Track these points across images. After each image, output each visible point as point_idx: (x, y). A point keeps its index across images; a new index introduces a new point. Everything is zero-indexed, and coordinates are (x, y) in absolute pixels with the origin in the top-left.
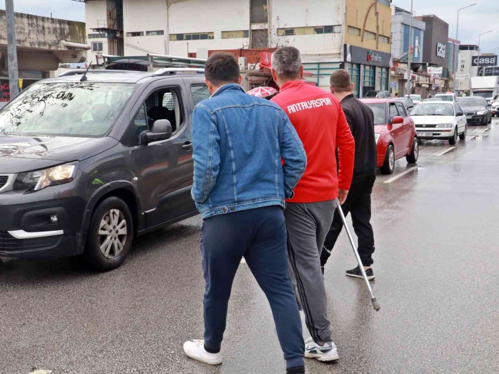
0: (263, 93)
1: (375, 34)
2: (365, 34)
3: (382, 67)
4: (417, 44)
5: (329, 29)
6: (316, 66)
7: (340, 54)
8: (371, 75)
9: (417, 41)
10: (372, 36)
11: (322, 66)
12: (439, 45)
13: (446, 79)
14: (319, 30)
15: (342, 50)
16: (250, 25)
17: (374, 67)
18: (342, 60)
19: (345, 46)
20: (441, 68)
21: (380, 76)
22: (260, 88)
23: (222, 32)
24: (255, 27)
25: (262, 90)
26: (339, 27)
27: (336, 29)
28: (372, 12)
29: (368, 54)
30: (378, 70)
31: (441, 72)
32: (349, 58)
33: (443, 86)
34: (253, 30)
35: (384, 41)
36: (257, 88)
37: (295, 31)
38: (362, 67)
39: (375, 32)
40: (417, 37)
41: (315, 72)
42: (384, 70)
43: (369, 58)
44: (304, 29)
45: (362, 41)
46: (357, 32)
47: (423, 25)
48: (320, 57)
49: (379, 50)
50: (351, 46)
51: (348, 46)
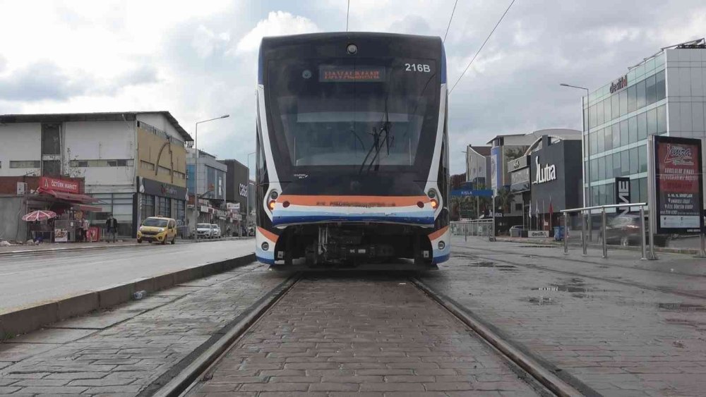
0: (41, 216)
1: (170, 170)
2: (159, 169)
3: (178, 200)
4: (220, 184)
5: (122, 163)
6: (110, 196)
7: (133, 185)
8: (167, 206)
9: (220, 181)
10: (167, 172)
11: (116, 196)
12: (241, 185)
13: (244, 213)
14: (112, 163)
15: (135, 182)
16: (42, 156)
17: (170, 199)
18: (136, 191)
19: (138, 178)
20: (239, 204)
21: (176, 207)
22: (39, 211)
23: (11, 162)
24: (48, 158)
25: (40, 214)
26: (132, 162)
27: (129, 163)
28: (166, 149)
29: (162, 187)
30: (173, 202)
31: (239, 208)
32: (142, 189)
33: (240, 219)
34: (44, 161)
35: (179, 177)
36: (35, 212)
37: (89, 163)
38: (156, 198)
39: (170, 168)
40: (220, 178)
41: (110, 202)
42: (180, 203)
43: (163, 190)
44: (98, 162)
45: (156, 174)
46: (150, 167)
47: (225, 168)
48: (114, 187)
49: (174, 184)
50: (144, 179)
51: (141, 178)
